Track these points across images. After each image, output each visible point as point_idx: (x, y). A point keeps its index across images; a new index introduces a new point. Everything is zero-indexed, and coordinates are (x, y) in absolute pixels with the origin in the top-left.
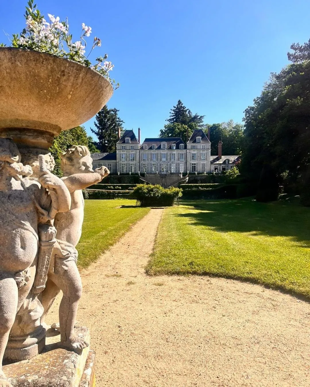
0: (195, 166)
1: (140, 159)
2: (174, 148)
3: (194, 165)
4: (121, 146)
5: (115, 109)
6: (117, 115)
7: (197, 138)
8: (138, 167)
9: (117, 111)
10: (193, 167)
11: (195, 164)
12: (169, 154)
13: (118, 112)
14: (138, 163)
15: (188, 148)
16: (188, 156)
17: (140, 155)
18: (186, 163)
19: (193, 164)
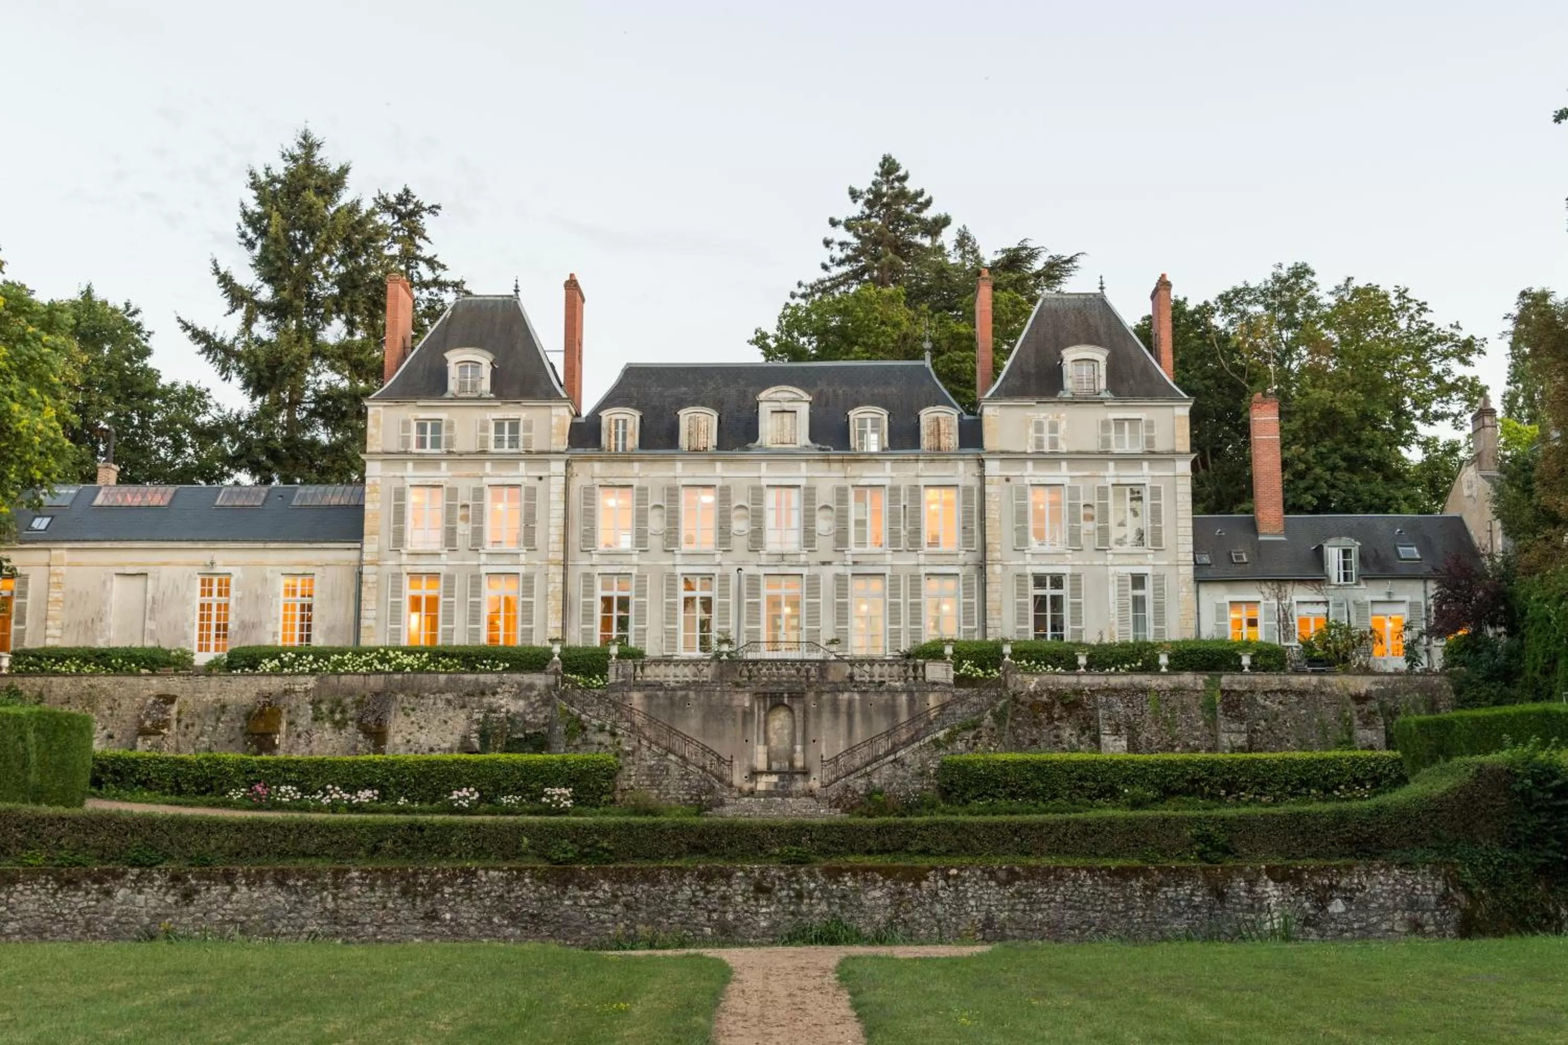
0: (1057, 602)
1: (575, 538)
2: (873, 443)
3: (1049, 592)
4: (406, 424)
5: (407, 191)
6: (419, 242)
7: (1070, 354)
8: (555, 604)
9: (419, 207)
10: (1040, 603)
11: (1057, 582)
12: (825, 495)
13: (427, 221)
14: (556, 574)
15: (990, 442)
16: (992, 513)
17: (575, 495)
18: (982, 567)
19: (1039, 581)
